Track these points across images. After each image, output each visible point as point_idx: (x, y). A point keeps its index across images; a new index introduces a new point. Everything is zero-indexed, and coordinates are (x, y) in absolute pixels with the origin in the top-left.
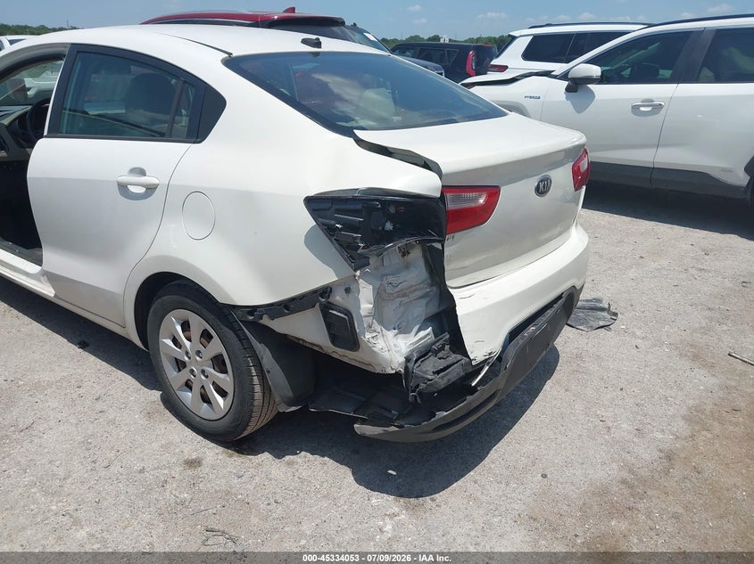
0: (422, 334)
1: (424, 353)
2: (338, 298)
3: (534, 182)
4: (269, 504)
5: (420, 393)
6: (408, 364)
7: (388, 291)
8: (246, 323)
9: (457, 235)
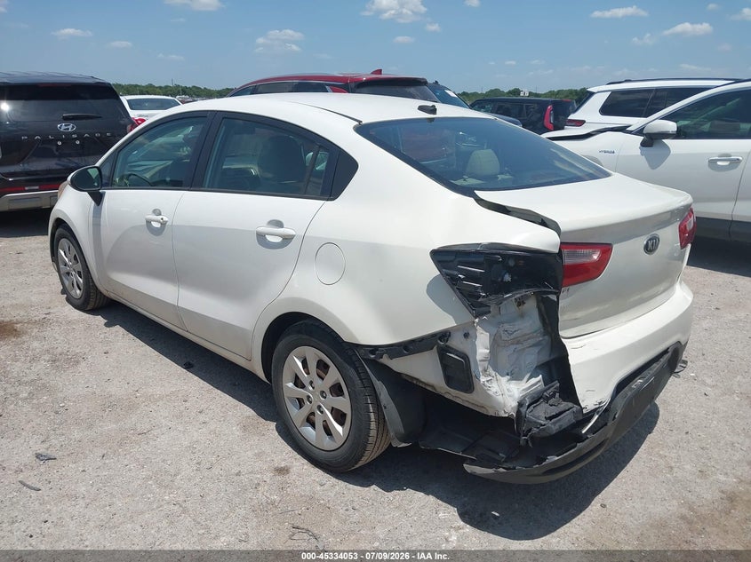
0: (534, 380)
1: (536, 399)
2: (456, 342)
3: (643, 241)
4: (347, 510)
5: (532, 437)
6: (521, 409)
7: (503, 338)
8: (369, 361)
9: (572, 288)
